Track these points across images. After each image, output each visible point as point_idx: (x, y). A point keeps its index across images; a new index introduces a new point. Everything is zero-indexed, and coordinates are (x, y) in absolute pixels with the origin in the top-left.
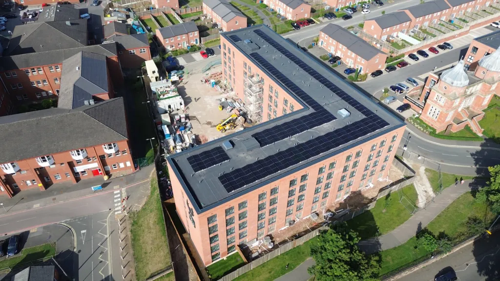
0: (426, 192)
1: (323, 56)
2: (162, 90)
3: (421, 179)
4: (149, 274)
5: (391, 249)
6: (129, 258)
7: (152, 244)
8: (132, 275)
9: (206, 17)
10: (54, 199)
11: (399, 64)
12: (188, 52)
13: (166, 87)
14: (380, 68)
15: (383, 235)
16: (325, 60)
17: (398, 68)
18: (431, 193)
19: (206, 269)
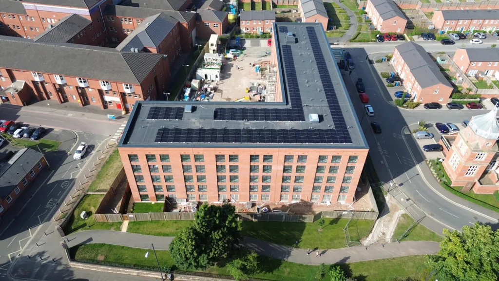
0: (384, 234)
1: (384, 73)
2: (208, 61)
3: (390, 221)
4: (98, 189)
5: (297, 264)
6: (95, 173)
7: (115, 170)
8: (88, 185)
9: (297, 11)
10: (83, 115)
11: (469, 104)
12: (258, 37)
13: (214, 60)
14: (440, 101)
15: (299, 249)
16: (384, 77)
17: (465, 108)
18: (388, 237)
19: (134, 204)
